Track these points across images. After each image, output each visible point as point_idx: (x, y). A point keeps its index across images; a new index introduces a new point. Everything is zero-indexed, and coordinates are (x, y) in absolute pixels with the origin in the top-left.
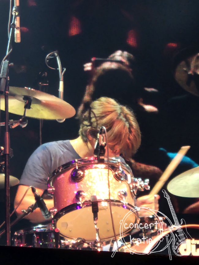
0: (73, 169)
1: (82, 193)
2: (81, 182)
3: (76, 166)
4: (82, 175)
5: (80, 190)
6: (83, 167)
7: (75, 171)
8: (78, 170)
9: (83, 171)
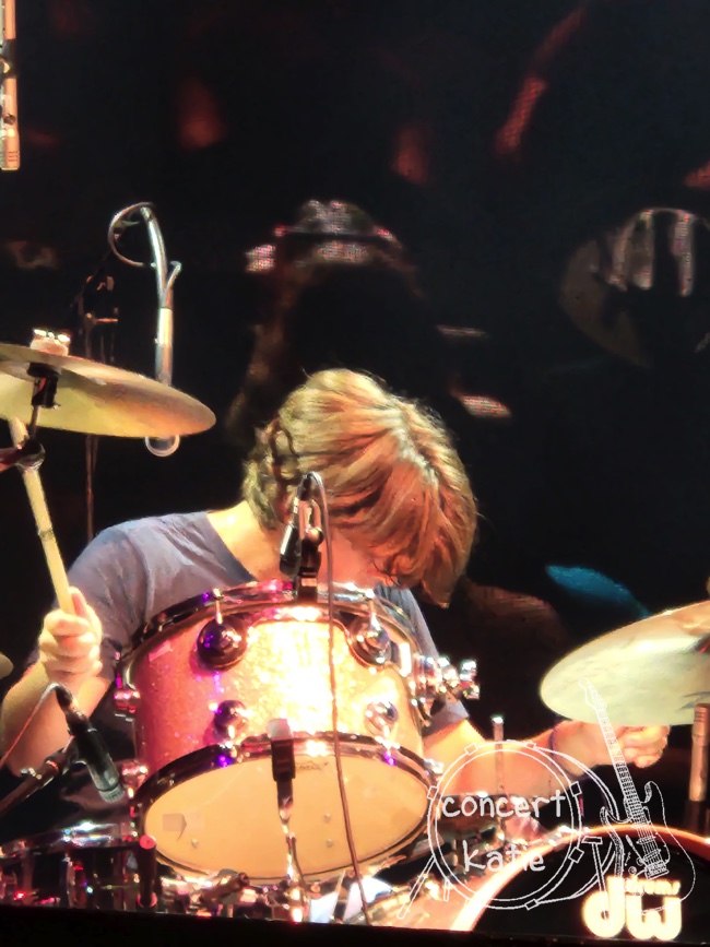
0: (205, 622)
1: (238, 711)
2: (234, 670)
3: (214, 614)
4: (235, 646)
5: (229, 698)
6: (240, 616)
7: (213, 632)
8: (222, 628)
9: (240, 629)
